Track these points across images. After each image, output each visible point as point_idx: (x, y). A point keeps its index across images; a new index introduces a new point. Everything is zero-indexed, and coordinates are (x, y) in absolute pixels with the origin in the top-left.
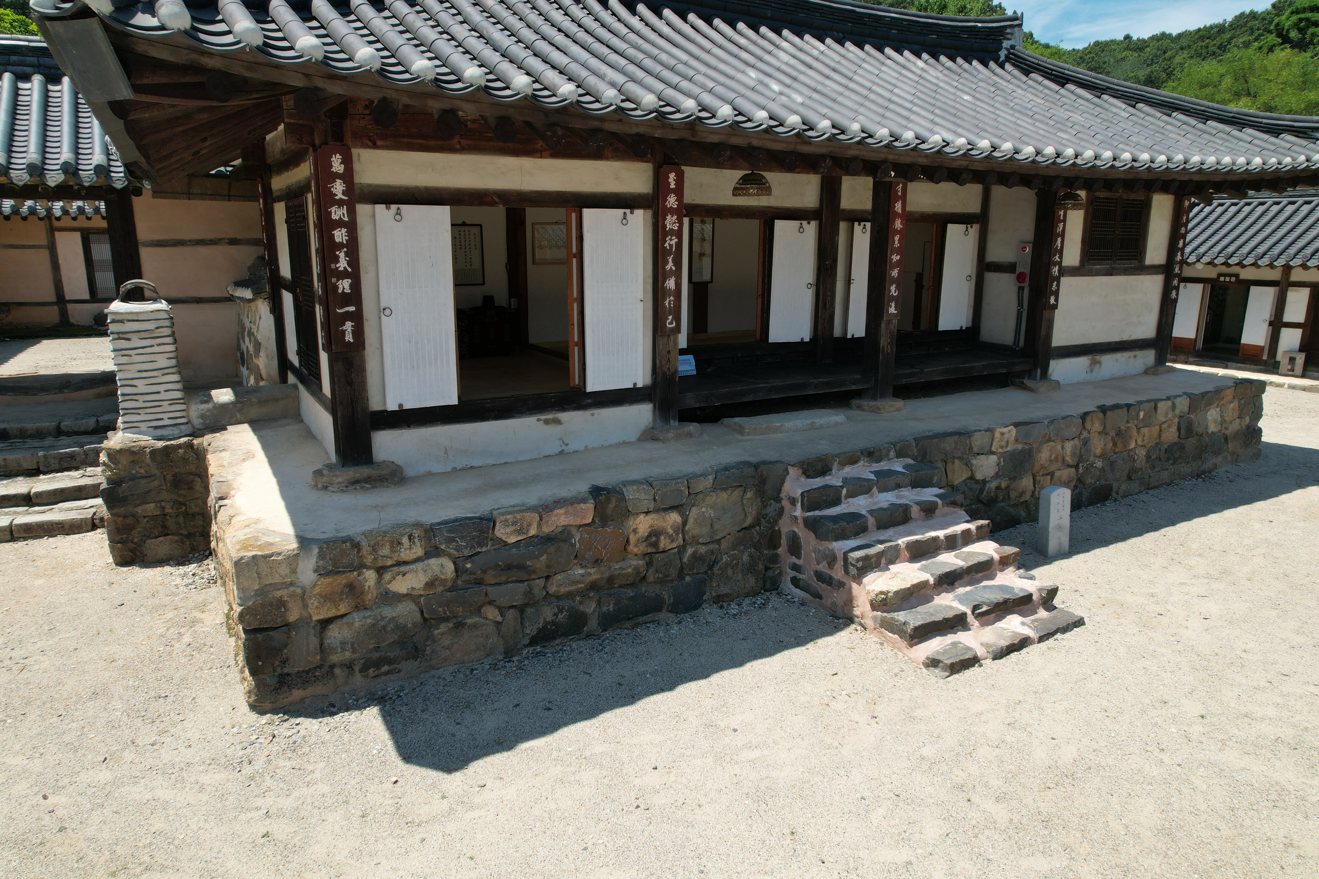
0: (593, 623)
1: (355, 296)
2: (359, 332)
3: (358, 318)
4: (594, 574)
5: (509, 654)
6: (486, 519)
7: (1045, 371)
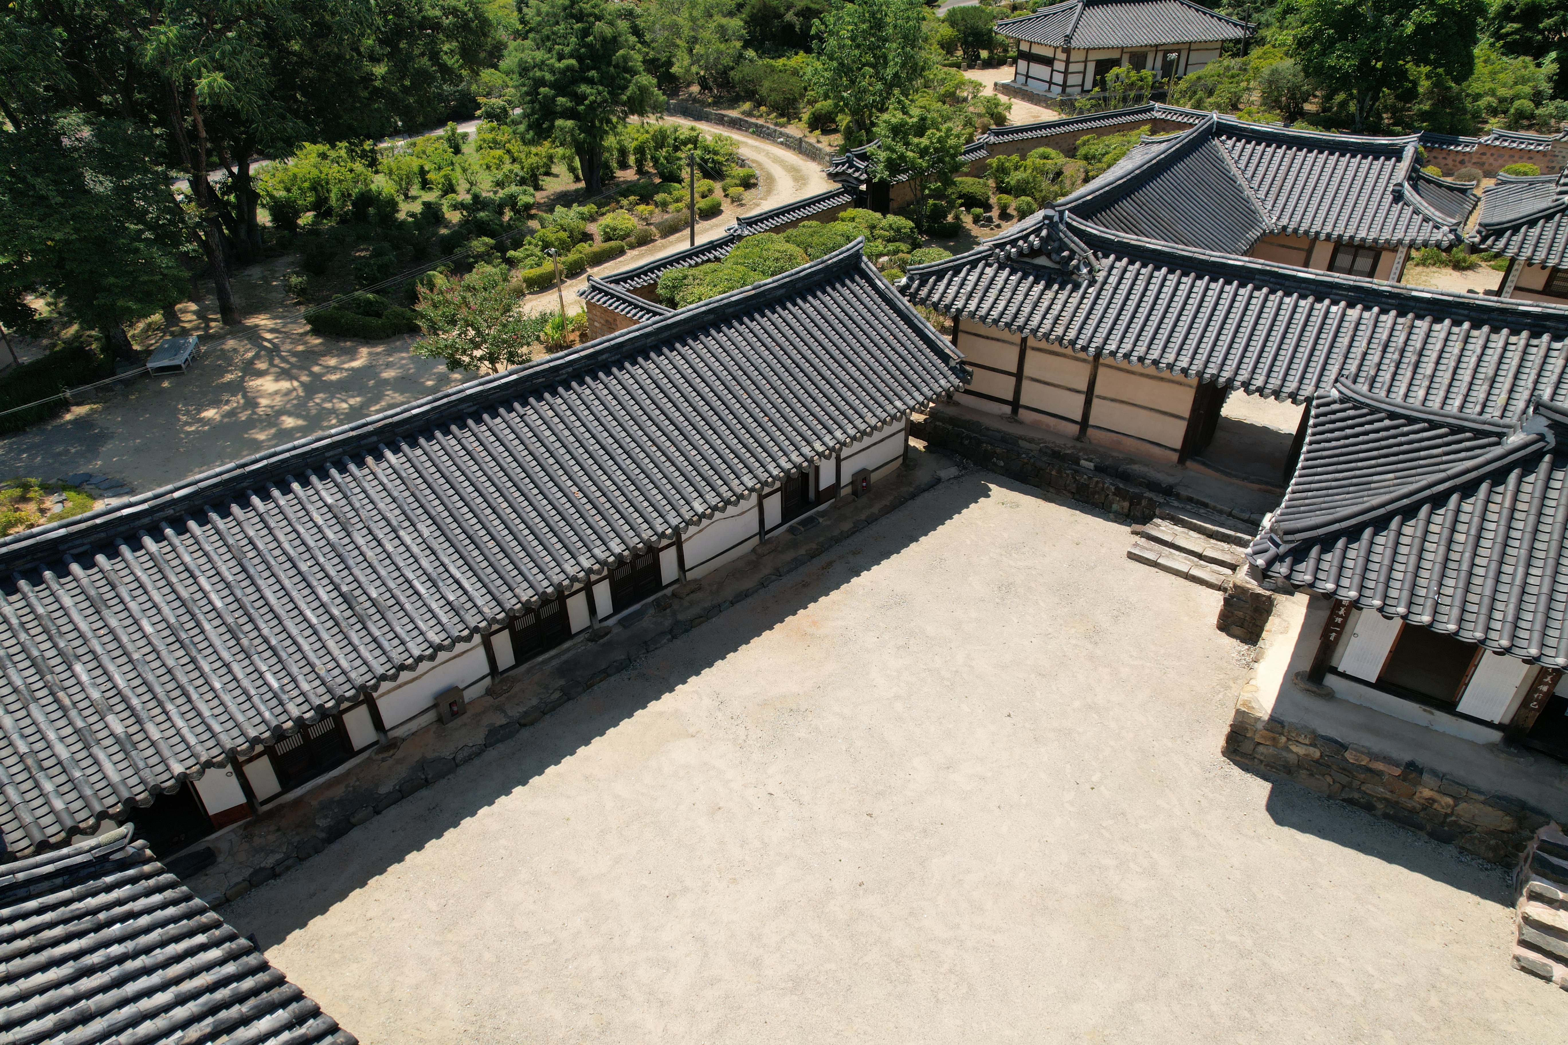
0: (1379, 813)
1: (1343, 626)
2: (1337, 639)
3: (1339, 634)
4: (1388, 795)
5: (1329, 797)
6: (1344, 747)
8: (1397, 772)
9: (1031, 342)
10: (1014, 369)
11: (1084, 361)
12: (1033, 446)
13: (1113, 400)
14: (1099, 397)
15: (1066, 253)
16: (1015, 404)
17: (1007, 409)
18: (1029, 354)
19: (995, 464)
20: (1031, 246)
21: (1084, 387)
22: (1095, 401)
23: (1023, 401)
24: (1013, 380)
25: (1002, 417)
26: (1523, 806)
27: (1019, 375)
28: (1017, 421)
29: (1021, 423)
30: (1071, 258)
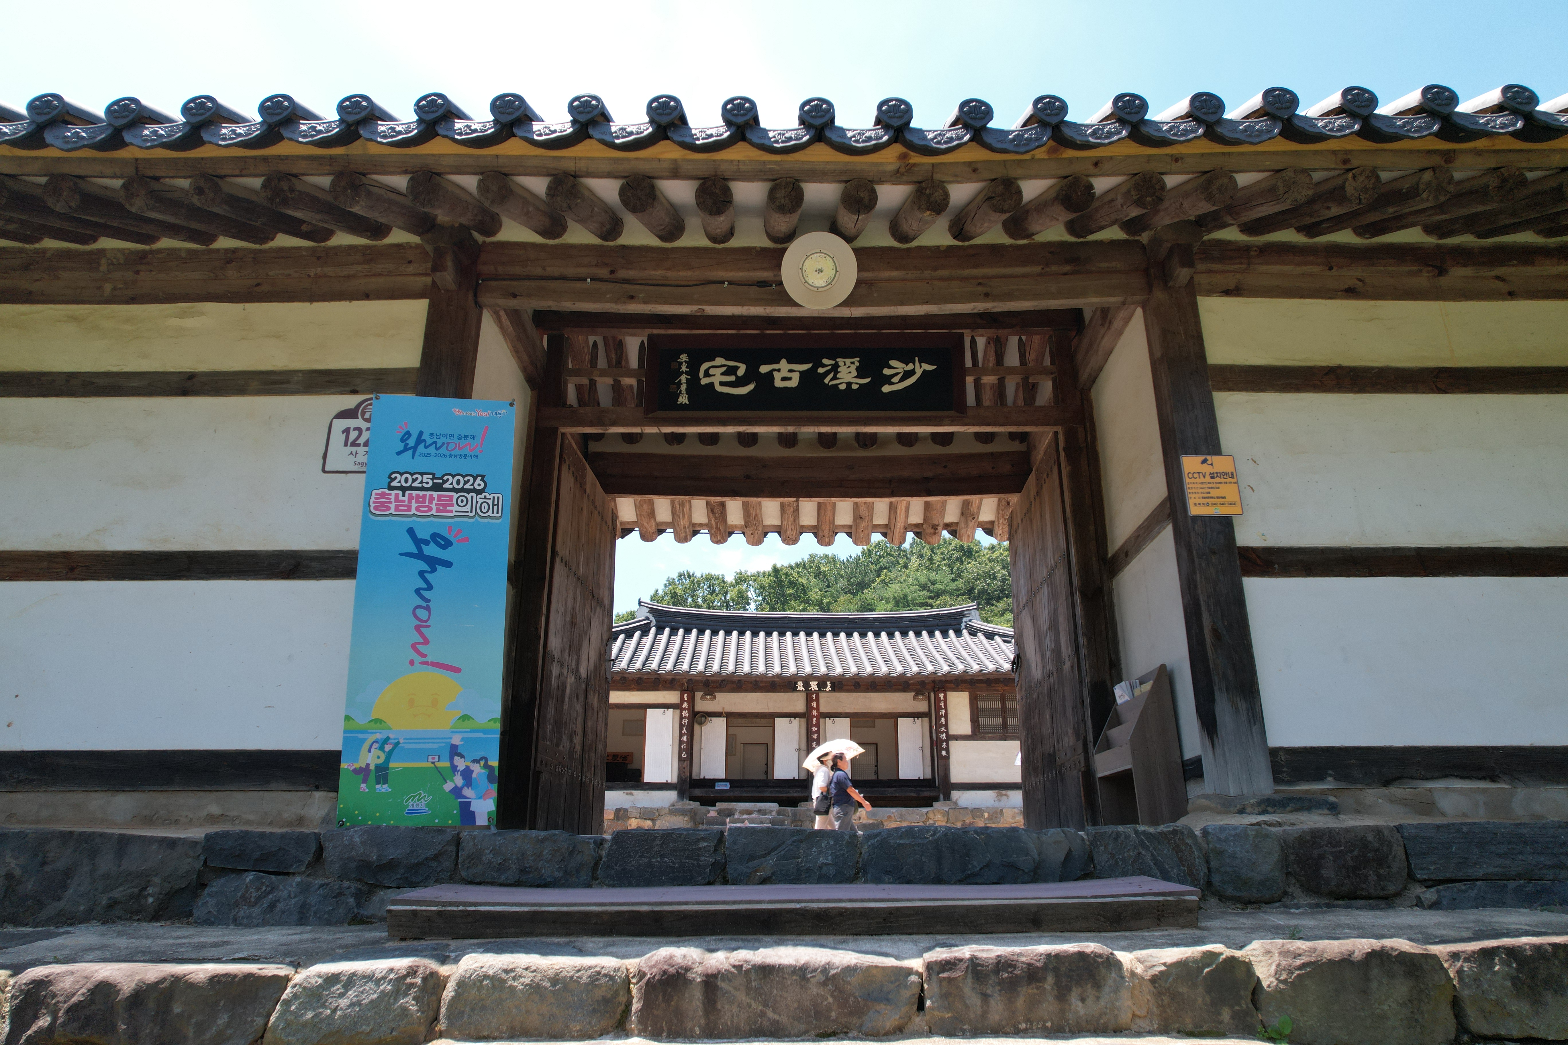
7: (947, 797)
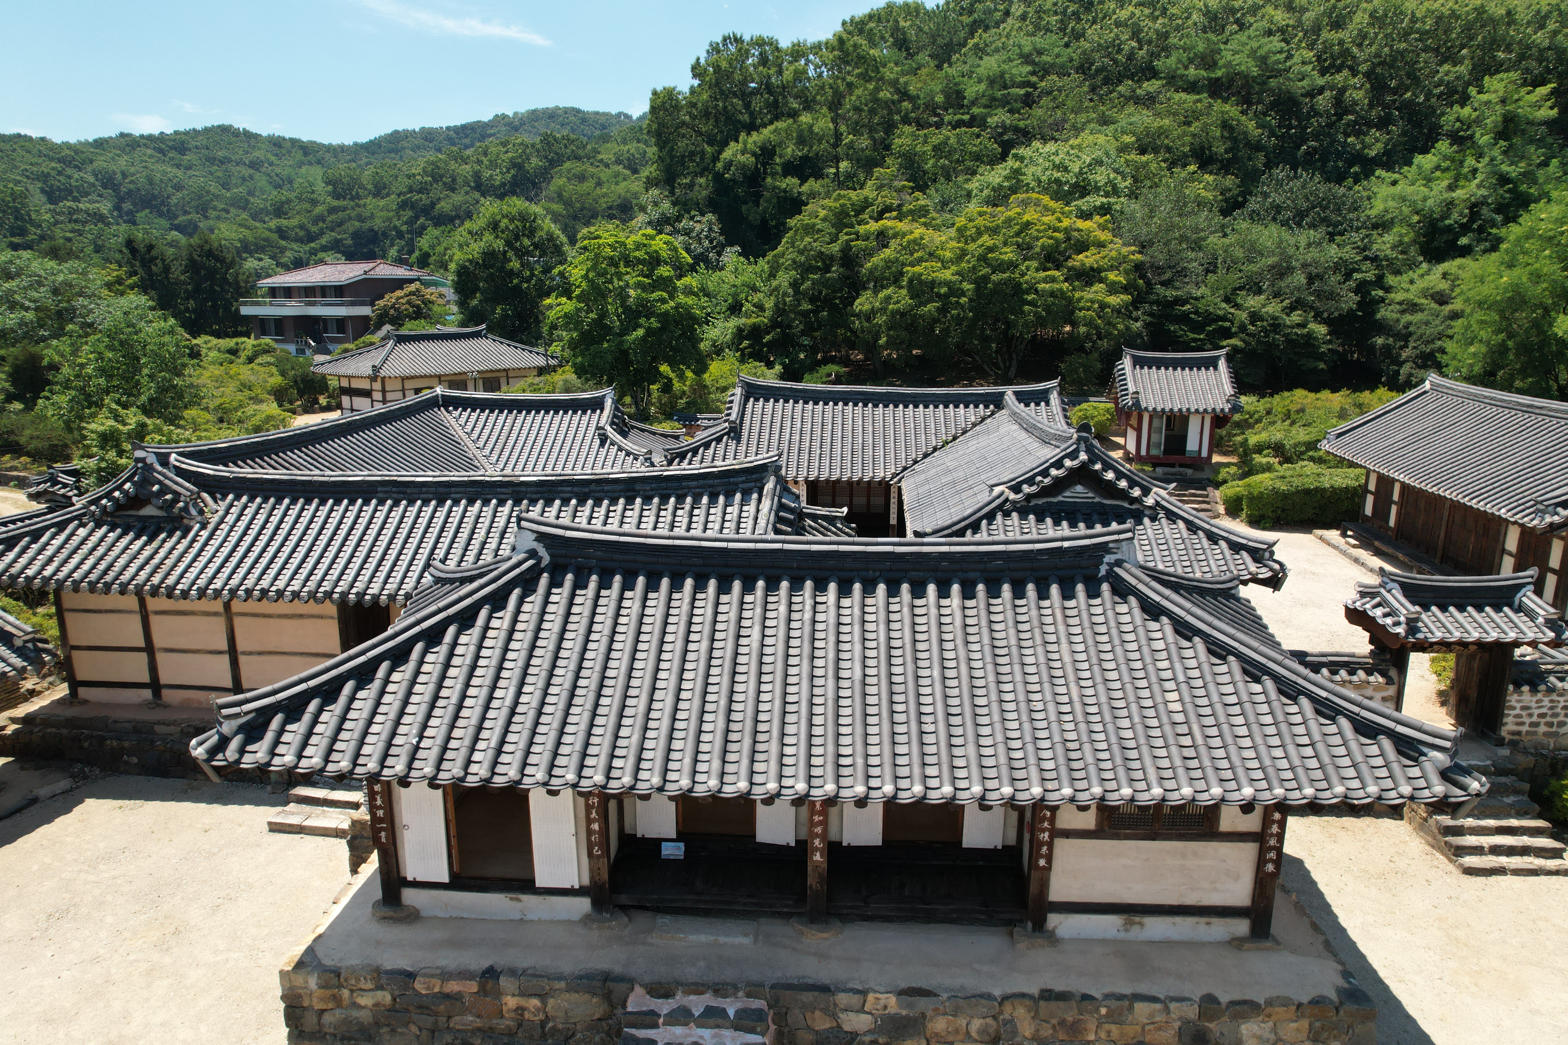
1: (389, 819)
4: (479, 1023)
6: (411, 976)
7: (1039, 925)
8: (473, 987)
9: (153, 604)
10: (141, 643)
11: (216, 614)
12: (172, 729)
13: (260, 653)
14: (244, 653)
15: (169, 497)
16: (155, 685)
17: (147, 694)
18: (154, 620)
19: (127, 763)
20: (126, 493)
21: (224, 645)
22: (242, 659)
23: (164, 679)
24: (143, 657)
25: (141, 706)
26: (607, 977)
27: (149, 648)
28: (159, 705)
29: (166, 706)
30: (176, 501)
